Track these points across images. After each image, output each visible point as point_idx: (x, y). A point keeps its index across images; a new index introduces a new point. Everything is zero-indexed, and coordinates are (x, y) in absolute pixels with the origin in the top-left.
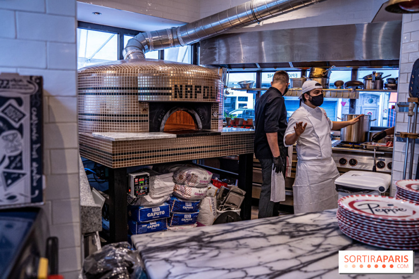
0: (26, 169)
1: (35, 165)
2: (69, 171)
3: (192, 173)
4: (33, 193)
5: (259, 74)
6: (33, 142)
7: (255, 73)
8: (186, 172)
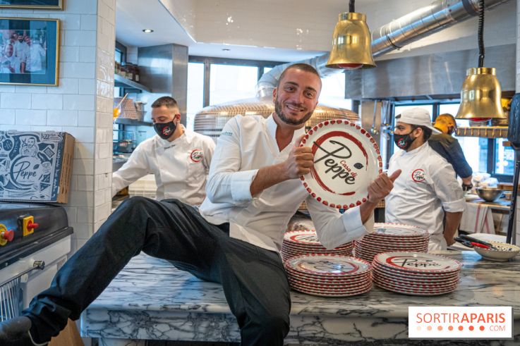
0: (51, 183)
1: (55, 180)
2: (88, 190)
3: (300, 224)
4: (52, 195)
5: (436, 106)
6: (56, 168)
7: (431, 106)
8: (295, 223)
